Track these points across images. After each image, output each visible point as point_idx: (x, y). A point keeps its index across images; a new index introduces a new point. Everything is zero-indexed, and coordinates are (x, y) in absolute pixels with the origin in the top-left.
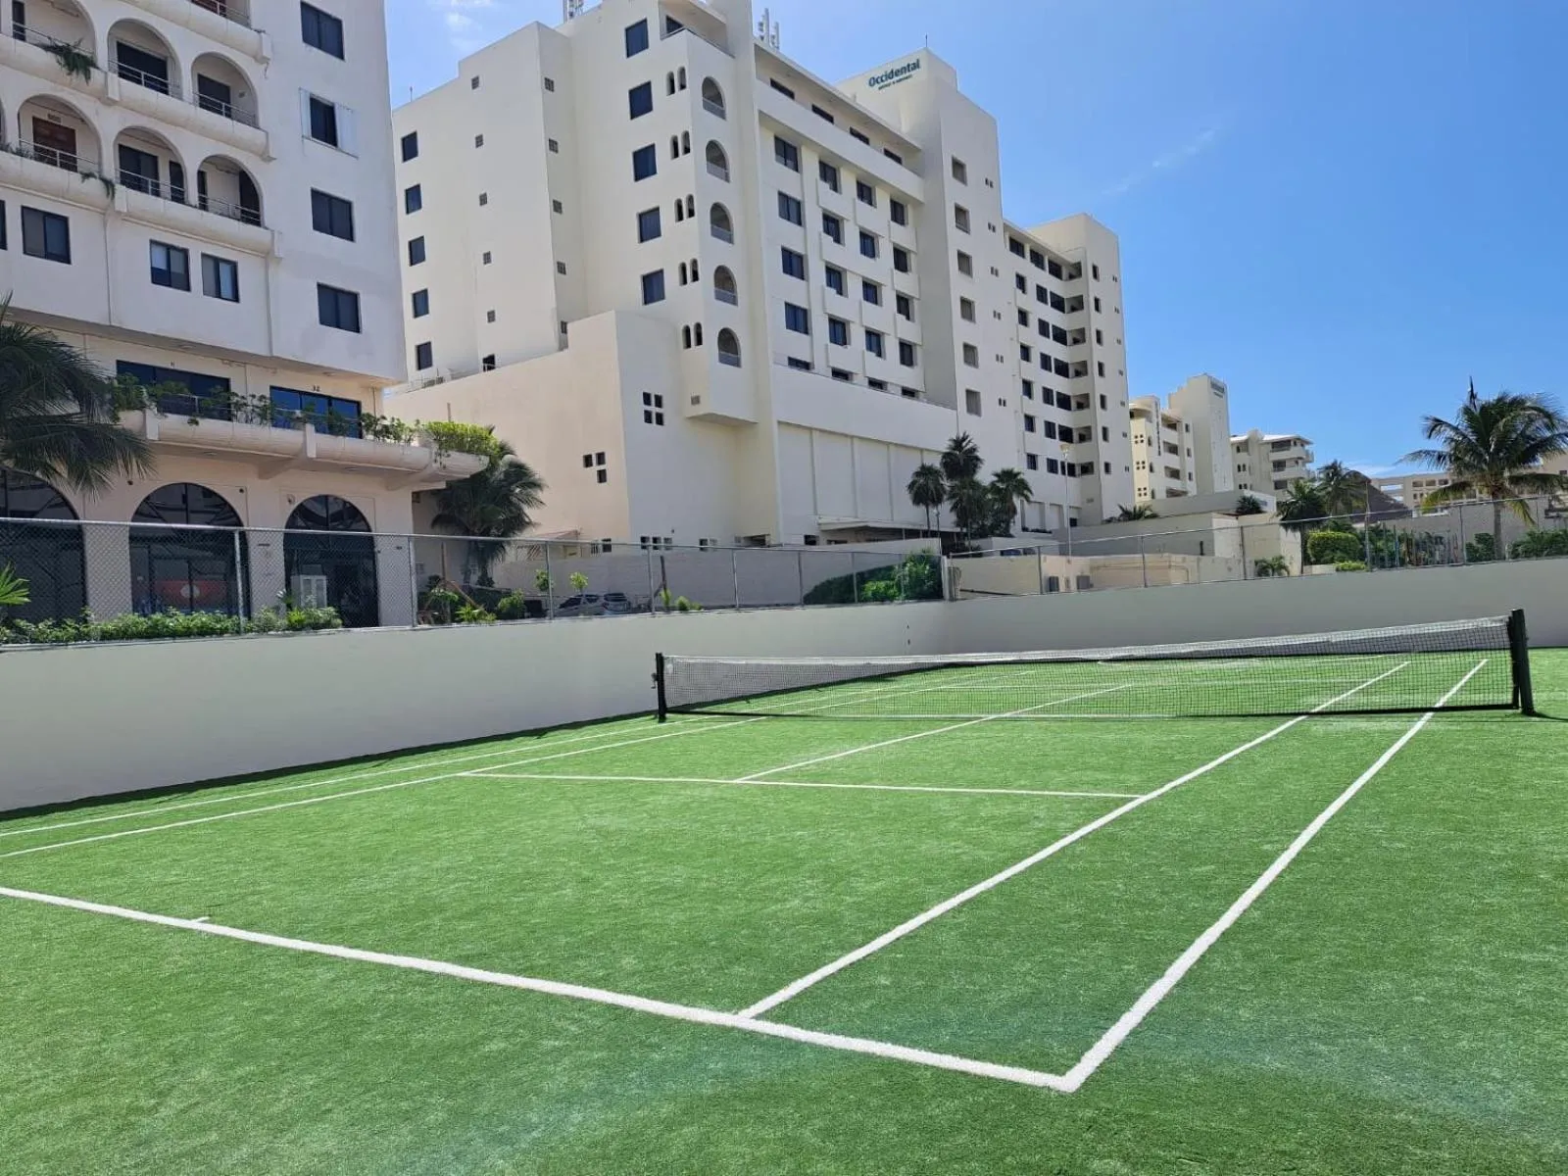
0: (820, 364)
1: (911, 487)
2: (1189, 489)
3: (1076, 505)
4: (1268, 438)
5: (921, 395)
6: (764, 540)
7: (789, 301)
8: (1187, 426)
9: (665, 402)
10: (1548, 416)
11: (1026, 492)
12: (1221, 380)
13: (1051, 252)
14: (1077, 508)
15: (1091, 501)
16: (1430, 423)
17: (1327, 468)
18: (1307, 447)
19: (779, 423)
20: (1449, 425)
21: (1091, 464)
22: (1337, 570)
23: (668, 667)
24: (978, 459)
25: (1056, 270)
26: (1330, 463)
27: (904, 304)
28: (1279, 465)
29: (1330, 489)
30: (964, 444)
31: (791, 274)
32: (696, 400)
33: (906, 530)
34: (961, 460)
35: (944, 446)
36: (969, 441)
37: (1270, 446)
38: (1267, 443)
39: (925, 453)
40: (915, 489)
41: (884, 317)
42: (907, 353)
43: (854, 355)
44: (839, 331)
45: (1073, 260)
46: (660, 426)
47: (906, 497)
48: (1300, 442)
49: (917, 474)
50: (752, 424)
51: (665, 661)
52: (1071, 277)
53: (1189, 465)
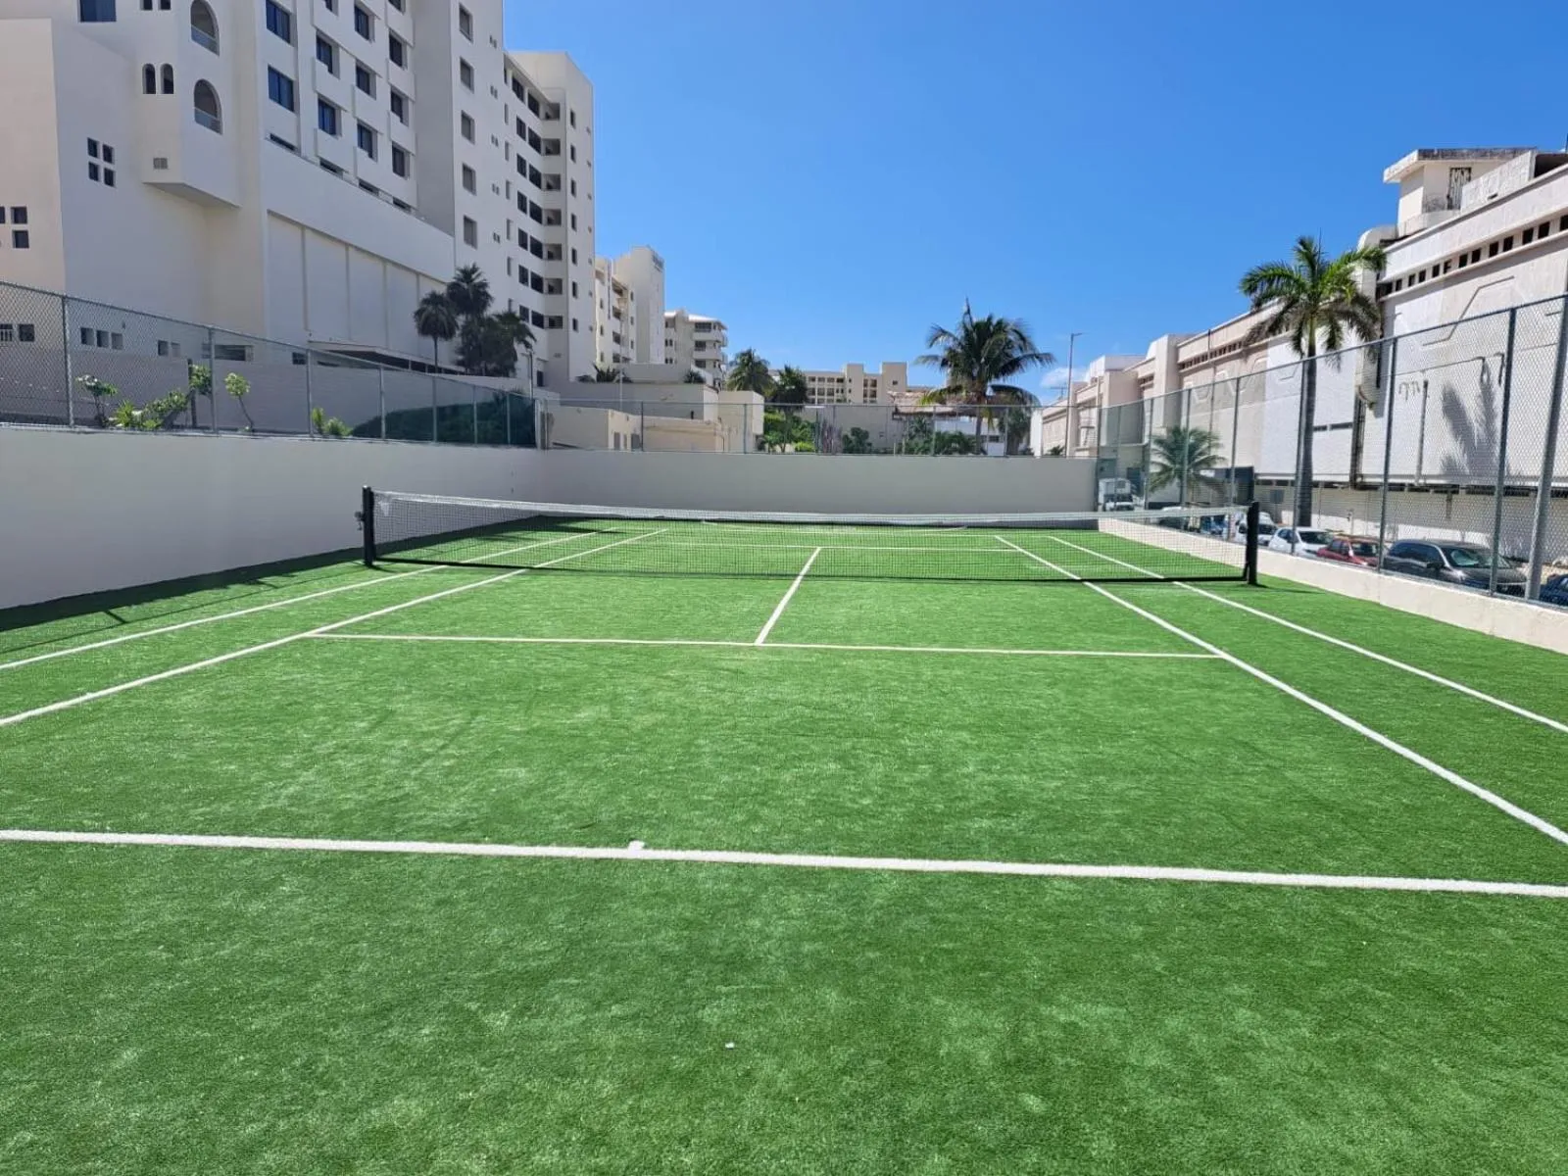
0: (307, 149)
1: (418, 313)
2: (631, 356)
3: (545, 358)
4: (693, 318)
5: (413, 211)
6: (243, 352)
7: (275, 66)
8: (632, 295)
9: (116, 155)
10: (1023, 338)
11: (528, 339)
12: (661, 255)
13: (532, 85)
14: (545, 361)
15: (558, 356)
16: (935, 333)
17: (743, 354)
18: (723, 331)
19: (270, 212)
20: (950, 335)
21: (560, 318)
22: (796, 450)
23: (382, 506)
24: (488, 296)
25: (534, 106)
26: (745, 350)
27: (397, 102)
28: (700, 345)
29: (744, 374)
30: (474, 276)
31: (275, 32)
32: (161, 163)
33: (414, 363)
34: (468, 293)
35: (450, 276)
36: (479, 275)
37: (693, 327)
38: (691, 323)
39: (421, 278)
40: (423, 316)
41: (375, 110)
42: (399, 157)
43: (343, 147)
44: (329, 116)
45: (551, 99)
46: (108, 187)
47: (411, 326)
48: (719, 326)
49: (426, 301)
50: (237, 207)
51: (376, 499)
52: (548, 117)
53: (631, 333)
